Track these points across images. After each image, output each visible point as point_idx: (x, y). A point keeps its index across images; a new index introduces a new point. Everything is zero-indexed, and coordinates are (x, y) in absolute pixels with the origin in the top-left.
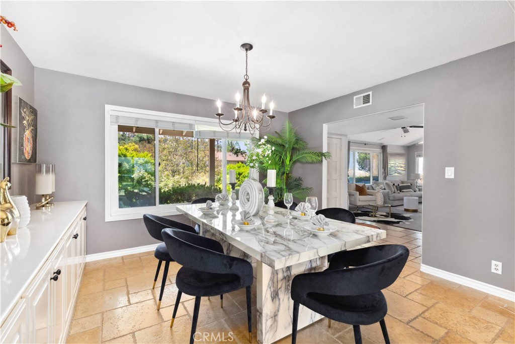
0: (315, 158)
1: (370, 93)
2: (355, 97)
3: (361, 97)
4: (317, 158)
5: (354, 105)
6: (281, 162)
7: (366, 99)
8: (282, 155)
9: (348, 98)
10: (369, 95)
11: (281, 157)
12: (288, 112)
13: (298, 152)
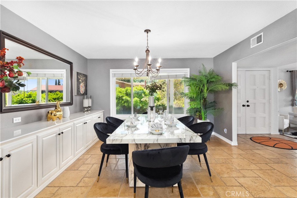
0: (225, 87)
1: (262, 34)
2: (251, 39)
3: (255, 38)
4: (226, 87)
5: (251, 46)
6: (200, 91)
7: (259, 40)
8: (201, 86)
9: (247, 41)
10: (261, 35)
11: (200, 88)
12: (213, 57)
13: (212, 84)
